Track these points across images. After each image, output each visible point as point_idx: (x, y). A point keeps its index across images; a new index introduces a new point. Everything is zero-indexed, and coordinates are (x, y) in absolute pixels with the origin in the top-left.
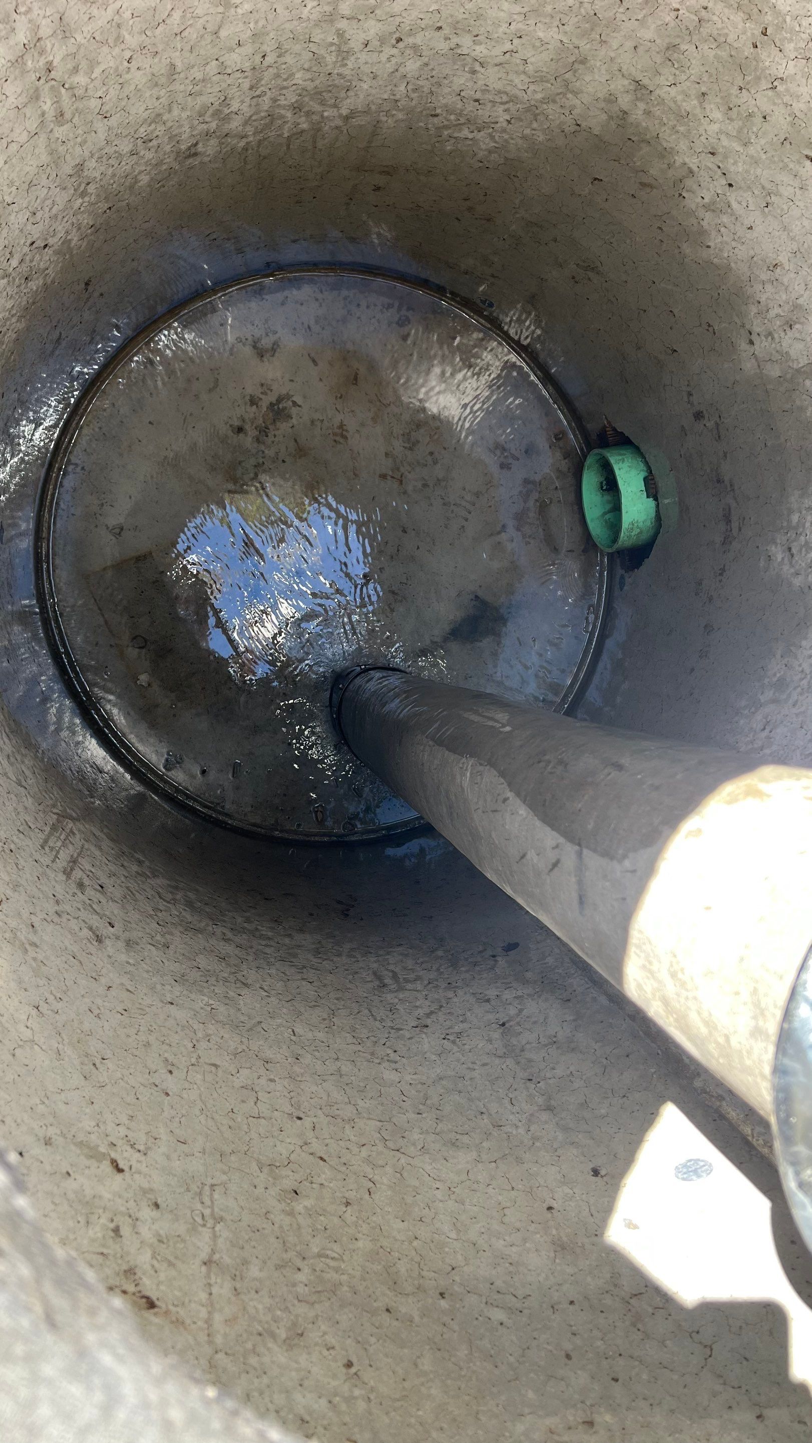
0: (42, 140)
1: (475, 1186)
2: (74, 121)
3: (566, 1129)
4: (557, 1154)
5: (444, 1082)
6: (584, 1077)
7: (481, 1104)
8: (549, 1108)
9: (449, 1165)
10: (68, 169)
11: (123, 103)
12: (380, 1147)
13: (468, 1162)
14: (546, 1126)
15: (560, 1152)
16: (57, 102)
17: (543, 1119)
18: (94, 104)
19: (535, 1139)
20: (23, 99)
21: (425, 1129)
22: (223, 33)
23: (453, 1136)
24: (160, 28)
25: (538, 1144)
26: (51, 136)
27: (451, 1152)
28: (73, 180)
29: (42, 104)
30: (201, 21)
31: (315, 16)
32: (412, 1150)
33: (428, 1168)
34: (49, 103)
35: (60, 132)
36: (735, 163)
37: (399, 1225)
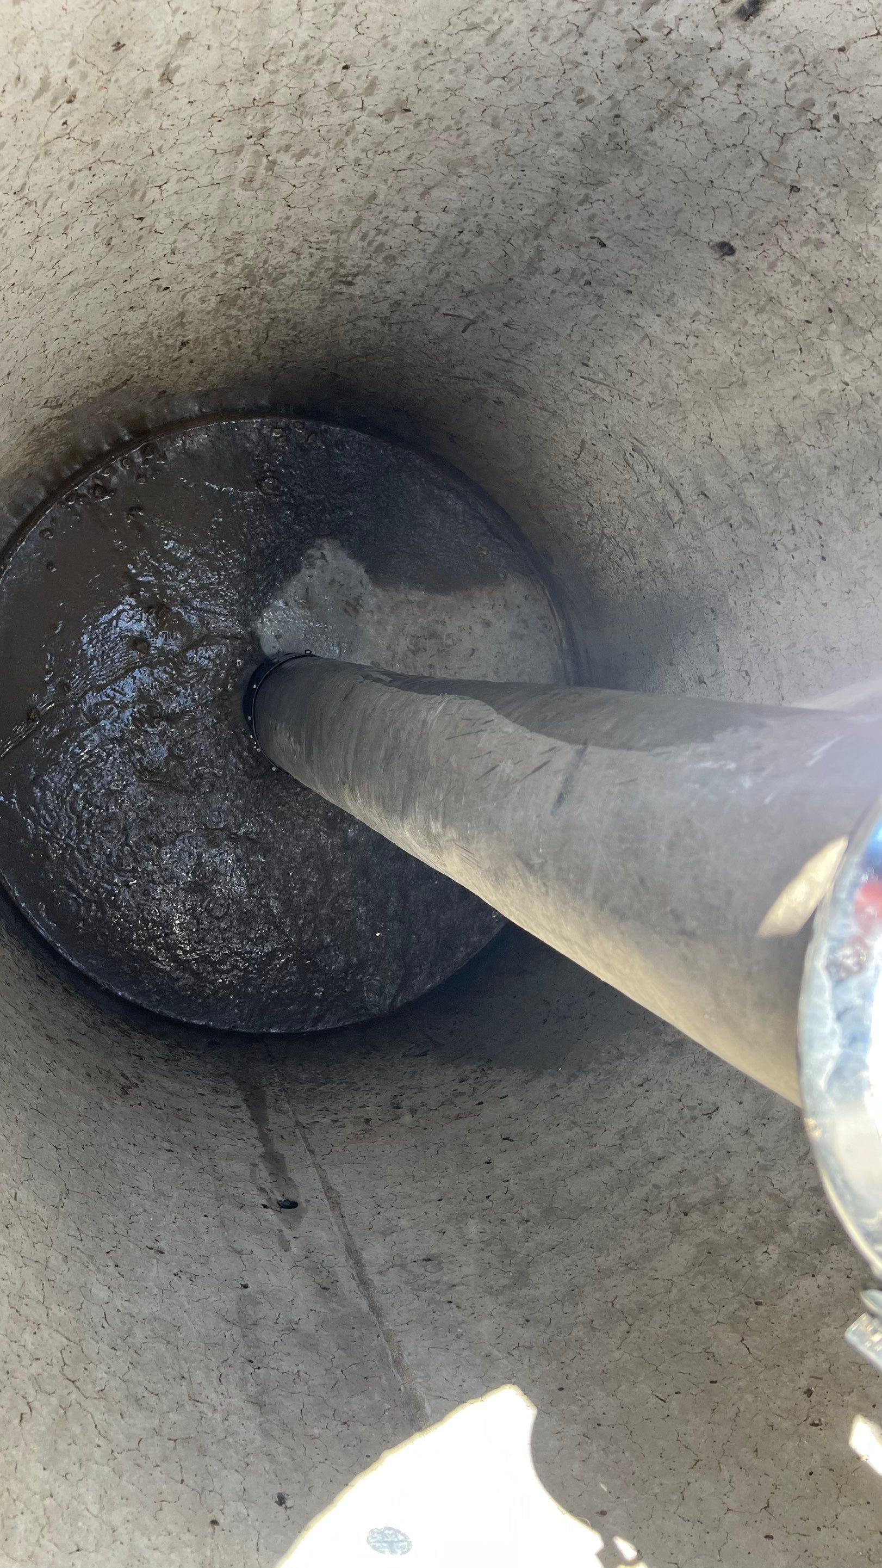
0: (219, 193)
1: (141, 1461)
2: (259, 192)
3: (267, 1435)
4: (246, 1460)
5: (156, 1324)
6: (310, 1383)
7: (185, 1368)
8: (260, 1405)
9: (123, 1422)
10: (228, 231)
11: (311, 202)
12: (55, 1370)
13: (144, 1429)
14: (247, 1423)
15: (251, 1459)
16: (254, 167)
17: (247, 1414)
18: (286, 189)
19: (229, 1433)
20: (224, 146)
21: (113, 1369)
22: (435, 193)
23: (140, 1391)
24: (383, 157)
25: (230, 1440)
26: (230, 194)
27: (130, 1409)
28: (227, 243)
29: (239, 161)
30: (424, 171)
31: (524, 223)
32: (89, 1389)
33: (98, 1416)
34: (246, 164)
35: (240, 195)
36: (837, 540)
37: (37, 1470)
